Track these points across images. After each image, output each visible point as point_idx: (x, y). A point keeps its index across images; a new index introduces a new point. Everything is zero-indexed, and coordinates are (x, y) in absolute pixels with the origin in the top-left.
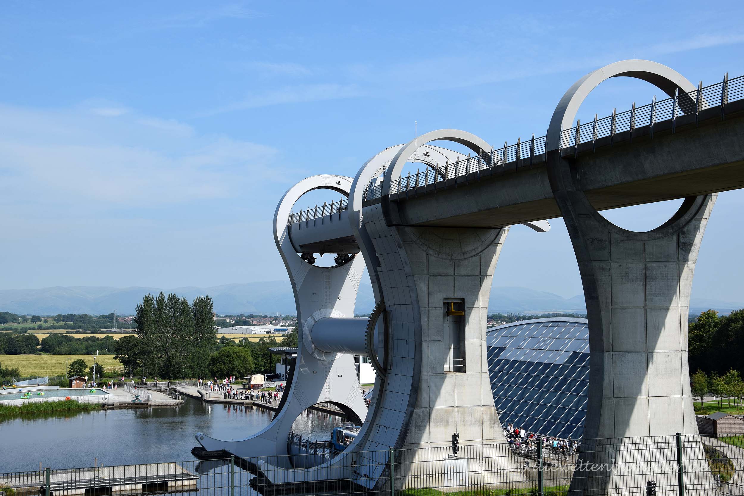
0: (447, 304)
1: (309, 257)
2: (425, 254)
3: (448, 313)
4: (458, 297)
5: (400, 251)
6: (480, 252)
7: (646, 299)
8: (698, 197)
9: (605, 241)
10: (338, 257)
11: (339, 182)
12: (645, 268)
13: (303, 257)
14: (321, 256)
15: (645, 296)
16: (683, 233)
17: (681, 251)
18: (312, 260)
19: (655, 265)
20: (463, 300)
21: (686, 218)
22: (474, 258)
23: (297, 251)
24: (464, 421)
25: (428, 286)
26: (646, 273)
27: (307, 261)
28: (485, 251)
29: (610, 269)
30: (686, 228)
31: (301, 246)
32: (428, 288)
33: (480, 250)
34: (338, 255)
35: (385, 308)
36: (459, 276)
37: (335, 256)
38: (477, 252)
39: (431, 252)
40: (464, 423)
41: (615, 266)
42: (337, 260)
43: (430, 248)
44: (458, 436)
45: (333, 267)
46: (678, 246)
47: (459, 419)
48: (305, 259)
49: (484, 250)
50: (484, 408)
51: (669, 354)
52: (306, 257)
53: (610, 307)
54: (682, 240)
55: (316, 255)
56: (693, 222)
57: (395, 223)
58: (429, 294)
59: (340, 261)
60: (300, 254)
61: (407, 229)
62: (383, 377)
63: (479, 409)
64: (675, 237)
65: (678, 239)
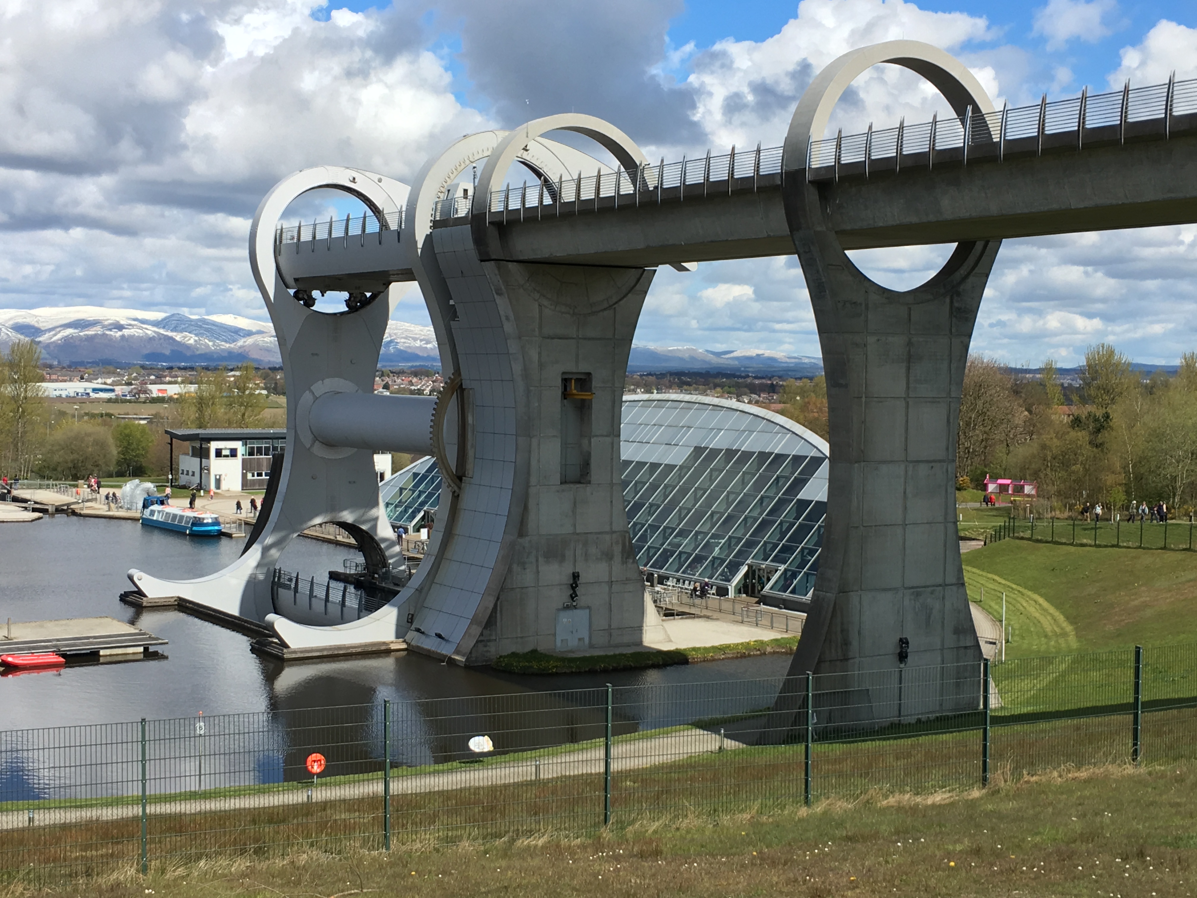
0: (566, 382)
1: (306, 297)
2: (537, 306)
3: (565, 395)
4: (583, 371)
5: (498, 301)
6: (616, 303)
7: (908, 388)
8: (978, 243)
9: (861, 304)
10: (350, 298)
11: (354, 179)
12: (910, 344)
13: (296, 296)
14: (323, 295)
15: (908, 383)
16: (958, 294)
17: (954, 319)
18: (311, 302)
19: (921, 340)
20: (589, 374)
21: (962, 272)
22: (606, 313)
23: (287, 287)
24: (586, 554)
25: (540, 353)
26: (909, 351)
27: (302, 302)
28: (621, 302)
29: (865, 345)
30: (962, 287)
31: (296, 280)
32: (540, 357)
33: (615, 300)
34: (350, 294)
35: (462, 384)
36: (585, 339)
37: (345, 295)
38: (611, 303)
39: (545, 302)
40: (587, 557)
41: (871, 340)
42: (348, 303)
43: (544, 296)
44: (578, 576)
45: (342, 314)
46: (951, 313)
47: (579, 552)
48: (299, 299)
49: (620, 300)
50: (614, 536)
51: (933, 464)
52: (300, 296)
53: (864, 399)
54: (956, 305)
55: (316, 294)
56: (971, 279)
57: (493, 257)
58: (541, 366)
59: (353, 304)
60: (292, 292)
61: (510, 265)
62: (456, 488)
63: (607, 537)
64: (948, 300)
65: (952, 302)
